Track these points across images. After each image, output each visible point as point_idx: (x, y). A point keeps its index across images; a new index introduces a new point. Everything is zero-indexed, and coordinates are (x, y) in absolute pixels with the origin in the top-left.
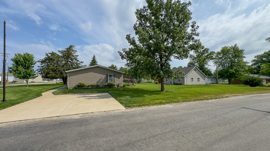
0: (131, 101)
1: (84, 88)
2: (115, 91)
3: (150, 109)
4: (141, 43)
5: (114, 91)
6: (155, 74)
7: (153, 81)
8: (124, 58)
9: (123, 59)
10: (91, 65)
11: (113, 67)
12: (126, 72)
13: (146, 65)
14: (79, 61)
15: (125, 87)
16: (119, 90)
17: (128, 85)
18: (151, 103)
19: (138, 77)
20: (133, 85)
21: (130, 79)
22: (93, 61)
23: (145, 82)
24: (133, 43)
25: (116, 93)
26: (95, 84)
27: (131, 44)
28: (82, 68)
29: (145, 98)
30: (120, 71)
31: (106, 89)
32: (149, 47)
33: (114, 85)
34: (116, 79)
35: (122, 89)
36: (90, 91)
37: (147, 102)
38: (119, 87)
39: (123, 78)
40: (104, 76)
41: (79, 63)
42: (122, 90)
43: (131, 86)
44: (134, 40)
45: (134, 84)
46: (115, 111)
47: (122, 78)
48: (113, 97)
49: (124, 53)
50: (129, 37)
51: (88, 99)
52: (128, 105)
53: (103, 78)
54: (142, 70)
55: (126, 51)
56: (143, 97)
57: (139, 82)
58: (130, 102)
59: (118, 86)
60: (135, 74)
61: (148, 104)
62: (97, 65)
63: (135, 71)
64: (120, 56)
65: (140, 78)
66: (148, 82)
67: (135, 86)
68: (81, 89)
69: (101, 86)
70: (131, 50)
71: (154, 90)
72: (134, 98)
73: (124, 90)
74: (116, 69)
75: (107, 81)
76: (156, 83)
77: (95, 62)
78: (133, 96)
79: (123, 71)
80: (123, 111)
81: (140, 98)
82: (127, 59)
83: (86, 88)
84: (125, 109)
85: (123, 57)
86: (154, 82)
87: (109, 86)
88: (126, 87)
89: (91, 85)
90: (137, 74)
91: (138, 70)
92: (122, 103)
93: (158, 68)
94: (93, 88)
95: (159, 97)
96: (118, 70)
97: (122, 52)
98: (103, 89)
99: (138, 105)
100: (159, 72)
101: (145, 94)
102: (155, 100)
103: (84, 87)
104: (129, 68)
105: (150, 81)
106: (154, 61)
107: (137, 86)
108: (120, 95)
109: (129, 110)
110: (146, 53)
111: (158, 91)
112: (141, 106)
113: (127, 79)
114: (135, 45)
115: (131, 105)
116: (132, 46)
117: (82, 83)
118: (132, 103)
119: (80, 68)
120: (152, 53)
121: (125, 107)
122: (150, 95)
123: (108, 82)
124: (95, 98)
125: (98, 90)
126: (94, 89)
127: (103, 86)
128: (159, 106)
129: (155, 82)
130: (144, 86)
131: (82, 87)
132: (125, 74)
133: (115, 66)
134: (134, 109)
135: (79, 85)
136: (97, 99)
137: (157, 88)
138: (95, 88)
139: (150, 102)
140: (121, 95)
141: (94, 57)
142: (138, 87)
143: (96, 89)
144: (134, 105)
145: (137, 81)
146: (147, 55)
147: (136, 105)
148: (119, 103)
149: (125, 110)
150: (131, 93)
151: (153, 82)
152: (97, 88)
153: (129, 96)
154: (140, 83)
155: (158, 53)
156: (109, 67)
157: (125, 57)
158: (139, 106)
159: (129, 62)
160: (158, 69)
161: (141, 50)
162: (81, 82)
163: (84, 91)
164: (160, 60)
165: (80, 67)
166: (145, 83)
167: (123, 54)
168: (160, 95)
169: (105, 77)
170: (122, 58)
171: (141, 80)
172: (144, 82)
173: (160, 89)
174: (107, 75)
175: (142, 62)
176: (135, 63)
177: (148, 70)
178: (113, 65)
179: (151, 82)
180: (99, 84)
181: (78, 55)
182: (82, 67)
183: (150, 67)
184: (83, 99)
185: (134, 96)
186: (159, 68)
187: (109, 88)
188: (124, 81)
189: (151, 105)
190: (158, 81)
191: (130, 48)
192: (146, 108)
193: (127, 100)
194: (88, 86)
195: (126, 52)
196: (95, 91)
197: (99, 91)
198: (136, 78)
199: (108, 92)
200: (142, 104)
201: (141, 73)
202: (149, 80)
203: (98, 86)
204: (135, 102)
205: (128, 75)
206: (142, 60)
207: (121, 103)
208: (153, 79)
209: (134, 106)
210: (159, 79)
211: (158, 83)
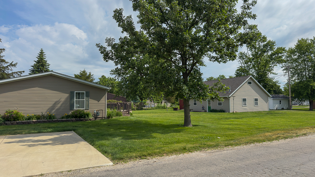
0: (125, 147)
1: (18, 123)
2: (91, 127)
3: (163, 163)
4: (145, 29)
5: (88, 127)
6: (172, 92)
7: (169, 105)
8: (109, 58)
9: (107, 61)
10: (33, 72)
11: (84, 76)
12: (113, 87)
13: (156, 74)
14: (7, 63)
15: (112, 117)
16: (98, 125)
17: (117, 115)
18: (164, 150)
19: (139, 96)
20: (129, 113)
21: (121, 102)
22: (38, 62)
23: (153, 106)
24: (128, 27)
25: (92, 131)
26: (46, 114)
27: (125, 30)
28: (14, 77)
29: (152, 140)
30: (100, 84)
31: (69, 123)
32: (160, 37)
33: (88, 115)
34: (92, 102)
35: (105, 123)
36: (34, 129)
37: (158, 148)
38: (98, 120)
39: (108, 99)
40: (63, 96)
41: (7, 67)
42: (105, 125)
43: (124, 117)
44: (131, 21)
45: (131, 112)
46: (92, 170)
47: (104, 100)
48: (85, 139)
49: (109, 49)
50: (121, 14)
51: (30, 146)
52: (118, 156)
53: (63, 100)
54: (147, 82)
55: (114, 43)
56: (149, 138)
57: (140, 107)
58: (123, 149)
59: (96, 116)
60: (132, 92)
61: (159, 153)
62: (50, 73)
63: (132, 86)
64: (102, 53)
65: (142, 100)
66: (158, 108)
67: (133, 117)
68: (12, 124)
69: (58, 117)
70: (124, 42)
71: (171, 124)
72: (129, 141)
73: (109, 125)
74: (92, 81)
75: (72, 106)
76: (175, 109)
77: (43, 65)
78: (128, 136)
79: (105, 86)
80: (108, 168)
81: (144, 140)
82: (116, 60)
83: (23, 123)
84: (113, 165)
85: (107, 57)
86: (171, 106)
87: (76, 117)
88: (114, 118)
89: (35, 115)
90: (136, 91)
91: (139, 83)
92: (106, 152)
93: (178, 80)
94: (39, 122)
95: (180, 138)
96: (96, 83)
97: (105, 45)
98: (62, 124)
99: (139, 154)
100: (179, 87)
101: (154, 132)
102: (172, 143)
103: (20, 121)
104: (120, 78)
105: (163, 104)
106: (171, 66)
107: (136, 115)
108: (102, 136)
109: (121, 166)
110: (155, 50)
111: (178, 126)
112: (146, 156)
113: (115, 101)
114: (133, 33)
115: (124, 155)
116: (126, 35)
117: (15, 112)
118: (128, 152)
119: (10, 78)
120: (167, 49)
121: (113, 159)
122: (162, 133)
123: (74, 108)
124: (44, 143)
125: (53, 125)
126: (42, 125)
127: (63, 118)
128: (181, 156)
129: (173, 107)
130: (152, 115)
131: (14, 121)
132: (111, 91)
133: (88, 74)
134: (130, 164)
135: (8, 117)
136: (49, 146)
137: (177, 119)
138: (44, 122)
139: (163, 147)
140: (103, 135)
141: (42, 53)
142: (139, 117)
143: (46, 125)
144: (130, 154)
145: (137, 106)
146: (158, 53)
147: (134, 154)
148: (100, 154)
149: (112, 167)
150: (124, 130)
151: (168, 107)
152: (49, 122)
153: (120, 138)
154: (142, 109)
155: (178, 49)
156: (76, 75)
157: (112, 57)
158: (141, 157)
159: (119, 66)
160: (177, 82)
161: (146, 44)
162: (11, 110)
163: (18, 130)
164: (181, 64)
165: (9, 76)
166: (152, 109)
167: (107, 50)
168: (181, 133)
169: (67, 99)
170: (105, 58)
171: (145, 103)
172: (150, 108)
173: (182, 120)
174: (72, 94)
175: (146, 66)
176: (133, 68)
177: (159, 83)
178: (84, 72)
179: (164, 108)
180: (53, 113)
181: (4, 49)
182: (12, 75)
183: (163, 78)
184: (17, 146)
185: (130, 136)
186: (180, 80)
187: (77, 120)
188: (110, 106)
189: (165, 153)
190: (179, 105)
191: (123, 37)
192: (154, 160)
193: (117, 146)
194: (28, 119)
195: (113, 47)
196: (45, 128)
197: (54, 128)
198: (135, 100)
199: (74, 130)
200: (147, 151)
201: (145, 89)
202: (161, 102)
203: (50, 117)
204: (131, 150)
205: (117, 92)
206: (146, 63)
207: (105, 152)
208: (168, 101)
209: (131, 158)
210: (180, 100)
211: (179, 109)
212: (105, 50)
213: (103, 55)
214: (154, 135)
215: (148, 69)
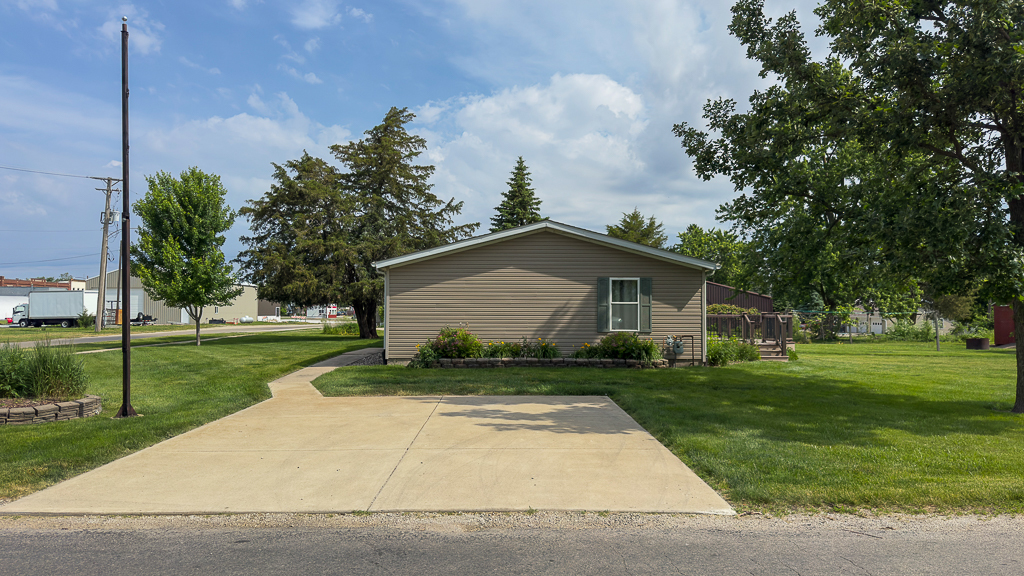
0: (775, 465)
1: (467, 365)
2: (657, 387)
3: (923, 536)
4: (849, 52)
5: (650, 388)
6: (961, 276)
7: (946, 327)
8: (716, 167)
9: (707, 178)
10: (501, 224)
11: (636, 229)
12: (726, 261)
13: (890, 212)
14: (440, 202)
15: (724, 363)
16: (680, 384)
17: (742, 355)
18: (925, 493)
19: (822, 293)
20: (783, 352)
21: (753, 311)
22: (512, 196)
23: (877, 329)
24: (783, 52)
25: (662, 401)
26: (533, 343)
27: (771, 64)
28: (457, 241)
29: (876, 451)
30: (682, 253)
31: (597, 372)
32: (910, 71)
33: (648, 350)
34: (659, 309)
35: (702, 378)
36: (507, 383)
37: (899, 483)
38: (678, 366)
39: (709, 303)
40: (576, 293)
41: (440, 214)
42: (703, 384)
43: (767, 362)
44: (795, 32)
45: (792, 347)
46: (670, 522)
47: (699, 305)
48: (645, 424)
49: (714, 136)
50: (756, 13)
51: (500, 428)
52: (750, 489)
53: (576, 303)
54: (853, 243)
55: (731, 114)
56: (863, 444)
57: (827, 333)
58: (767, 469)
59: (672, 355)
60: (795, 278)
61: (907, 499)
62: (543, 225)
63: (797, 256)
64: (691, 152)
65: (832, 305)
66: (900, 336)
67: (800, 364)
68: (455, 365)
69: (566, 353)
70: (768, 107)
71: (956, 398)
72: (790, 447)
73: (715, 387)
74: (657, 245)
75: (602, 321)
76: (975, 344)
77: (524, 205)
78: (784, 429)
79: (700, 258)
80: (720, 524)
81: (841, 448)
82: (739, 172)
83: (481, 365)
84: (734, 517)
85: (706, 163)
86: (954, 332)
87: (614, 354)
88: (731, 364)
89: (507, 345)
90: (811, 276)
91: (821, 245)
92: (710, 473)
93: (990, 232)
94: (518, 364)
95: (998, 454)
96: (672, 251)
97: (702, 124)
98: (577, 375)
99: (824, 492)
100: (994, 259)
101: (882, 423)
102: (959, 470)
103: (472, 359)
104: (751, 231)
105: (919, 324)
106: (955, 177)
107: (811, 360)
108: (696, 420)
109: (760, 523)
110: (886, 122)
111: (989, 408)
112: (852, 504)
113: (734, 310)
114: (799, 73)
115: (773, 489)
116: (774, 80)
117: (460, 334)
118: (784, 481)
119: (447, 243)
120: (937, 113)
121: (734, 498)
122: (917, 431)
123: (607, 326)
124: (534, 423)
125: (552, 375)
126: (525, 372)
127: (577, 355)
128: (1001, 522)
129: (966, 333)
130: (872, 361)
131: (460, 357)
132: (720, 277)
133: (647, 222)
134: (794, 522)
135: (445, 346)
136: (546, 433)
137: (981, 380)
138: (531, 364)
139: (922, 481)
140: (696, 418)
141: (520, 171)
142: (823, 368)
143: (535, 373)
144: (793, 490)
145: (815, 327)
146: (898, 132)
147: (808, 493)
148: (690, 474)
149: (732, 522)
150: (769, 409)
151: (942, 333)
152: (543, 364)
153: (757, 432)
154: (833, 339)
155: (988, 110)
156: (610, 229)
157: (726, 161)
158: (833, 505)
159: (749, 192)
160: (986, 239)
161: (849, 105)
162: (453, 327)
163: (469, 381)
164: (1003, 167)
165: (443, 238)
166: (874, 339)
167: (708, 140)
168: (1003, 438)
169: (587, 300)
170: (701, 170)
171: (845, 316)
172: (866, 336)
173: (1006, 388)
174: (602, 283)
175: (847, 183)
176: (800, 194)
177: (906, 243)
178: (635, 216)
179: (924, 337)
180: (551, 339)
181: (432, 168)
182: (452, 236)
183: (924, 224)
184: (469, 426)
185: (793, 429)
186: (997, 229)
187: (618, 365)
188: (717, 324)
189: (930, 503)
190: (990, 326)
191: (763, 91)
192: (886, 520)
193: (746, 457)
194: (493, 354)
195: (731, 127)
196: (533, 381)
197: (556, 382)
198: (806, 306)
199: (611, 394)
200: (856, 489)
201: (844, 266)
202: (913, 317)
203: (546, 351)
204: (796, 475)
205: (742, 279)
206: (849, 173)
207: (707, 473)
208: (946, 311)
209: (795, 503)
210: (997, 310)
211: (993, 343)
212: (701, 143)
213: (694, 157)
214: (885, 434)
215: (857, 193)
